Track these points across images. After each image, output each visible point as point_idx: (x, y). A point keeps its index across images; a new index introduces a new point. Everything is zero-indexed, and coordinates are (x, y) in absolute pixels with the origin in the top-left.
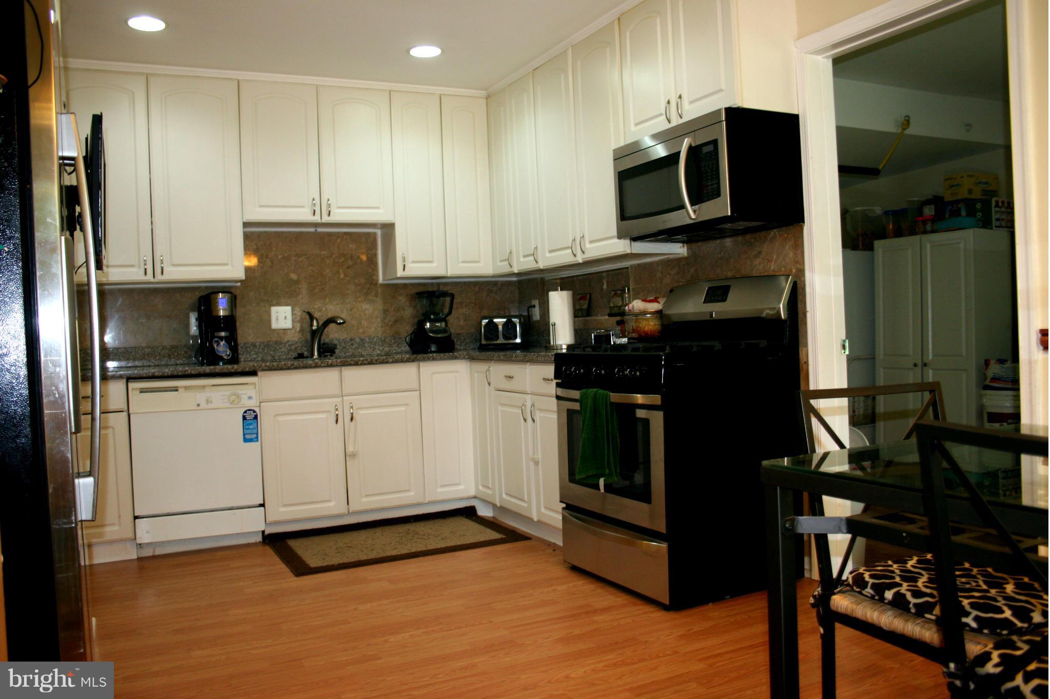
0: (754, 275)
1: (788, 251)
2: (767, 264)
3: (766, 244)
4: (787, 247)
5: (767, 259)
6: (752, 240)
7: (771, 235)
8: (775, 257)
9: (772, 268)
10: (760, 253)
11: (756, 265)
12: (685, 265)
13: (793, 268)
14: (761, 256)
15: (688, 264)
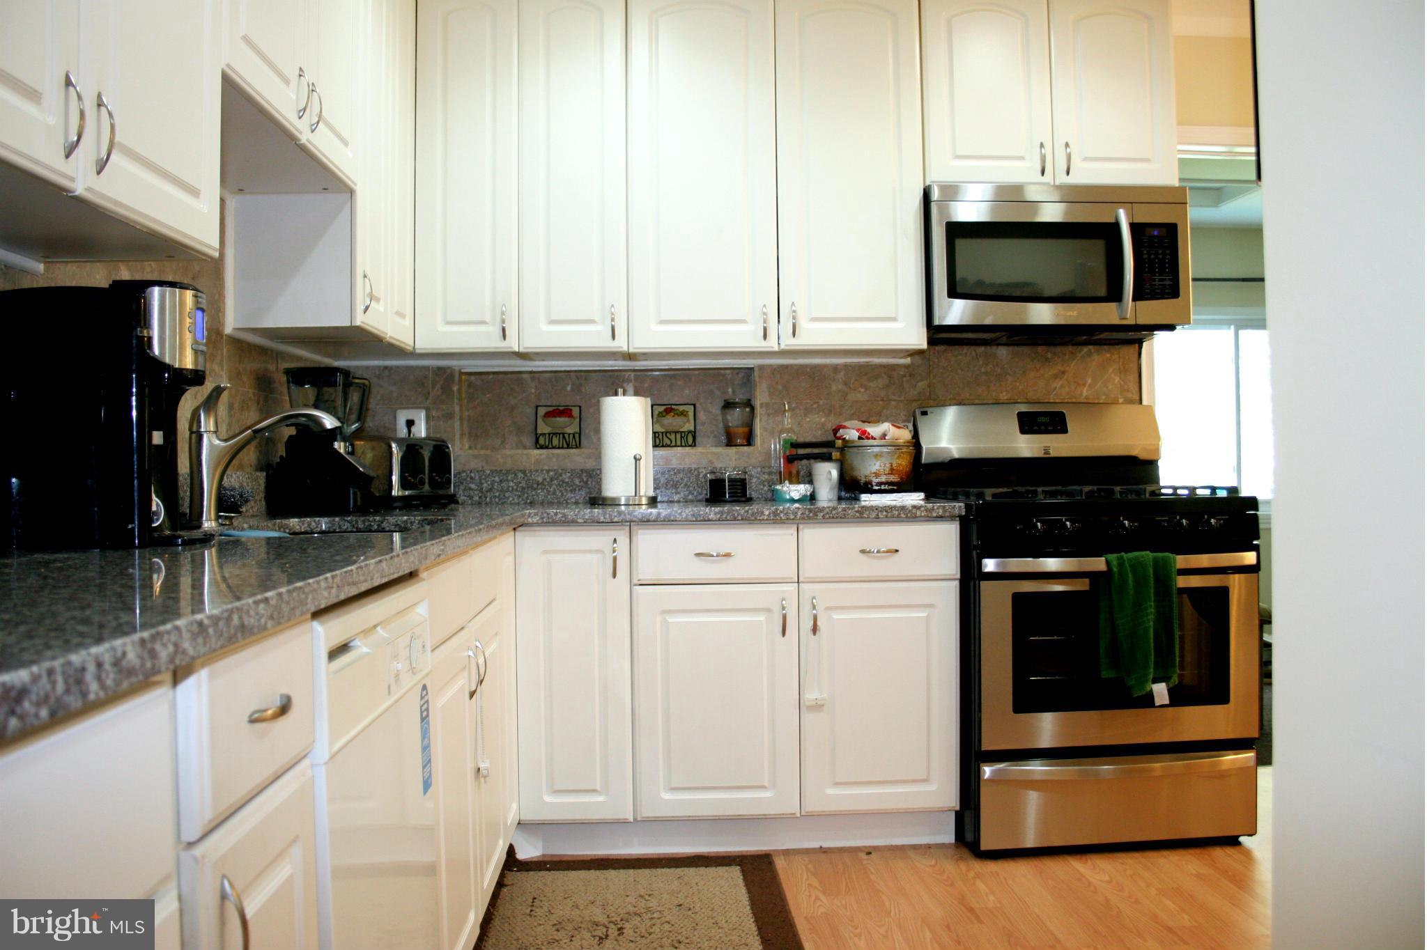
0: (1052, 401)
1: (1113, 375)
2: (1076, 388)
3: (1074, 363)
4: (1111, 370)
5: (1075, 382)
6: (1049, 355)
7: (1083, 353)
8: (1089, 381)
9: (1085, 393)
10: (1063, 373)
11: (1056, 388)
12: (905, 376)
13: (1120, 396)
14: (1065, 377)
15: (910, 375)
